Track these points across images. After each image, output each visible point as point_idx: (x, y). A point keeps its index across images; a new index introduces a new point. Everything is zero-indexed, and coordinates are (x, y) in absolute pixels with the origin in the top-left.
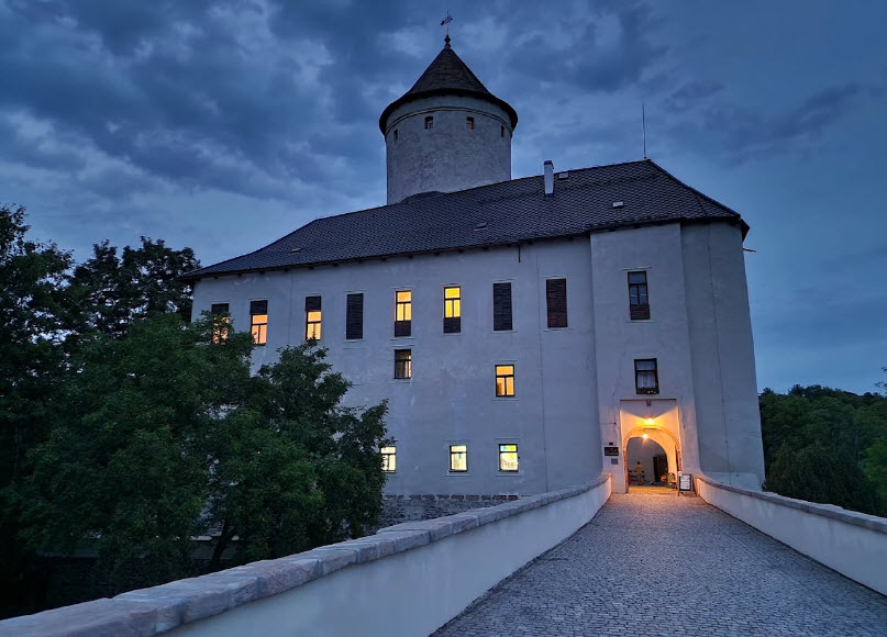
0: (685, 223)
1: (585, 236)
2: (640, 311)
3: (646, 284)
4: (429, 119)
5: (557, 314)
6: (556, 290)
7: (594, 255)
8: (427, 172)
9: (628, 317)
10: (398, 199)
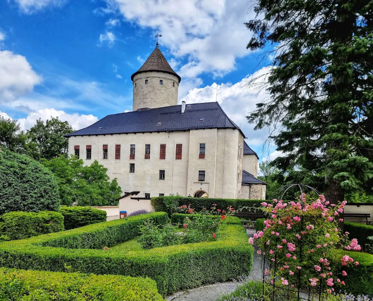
0: (218, 128)
1: (189, 130)
2: (202, 156)
3: (204, 148)
4: (146, 81)
5: (179, 155)
6: (179, 147)
7: (191, 137)
8: (145, 100)
9: (198, 157)
10: (136, 110)
